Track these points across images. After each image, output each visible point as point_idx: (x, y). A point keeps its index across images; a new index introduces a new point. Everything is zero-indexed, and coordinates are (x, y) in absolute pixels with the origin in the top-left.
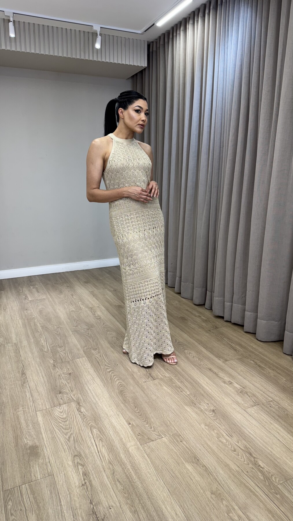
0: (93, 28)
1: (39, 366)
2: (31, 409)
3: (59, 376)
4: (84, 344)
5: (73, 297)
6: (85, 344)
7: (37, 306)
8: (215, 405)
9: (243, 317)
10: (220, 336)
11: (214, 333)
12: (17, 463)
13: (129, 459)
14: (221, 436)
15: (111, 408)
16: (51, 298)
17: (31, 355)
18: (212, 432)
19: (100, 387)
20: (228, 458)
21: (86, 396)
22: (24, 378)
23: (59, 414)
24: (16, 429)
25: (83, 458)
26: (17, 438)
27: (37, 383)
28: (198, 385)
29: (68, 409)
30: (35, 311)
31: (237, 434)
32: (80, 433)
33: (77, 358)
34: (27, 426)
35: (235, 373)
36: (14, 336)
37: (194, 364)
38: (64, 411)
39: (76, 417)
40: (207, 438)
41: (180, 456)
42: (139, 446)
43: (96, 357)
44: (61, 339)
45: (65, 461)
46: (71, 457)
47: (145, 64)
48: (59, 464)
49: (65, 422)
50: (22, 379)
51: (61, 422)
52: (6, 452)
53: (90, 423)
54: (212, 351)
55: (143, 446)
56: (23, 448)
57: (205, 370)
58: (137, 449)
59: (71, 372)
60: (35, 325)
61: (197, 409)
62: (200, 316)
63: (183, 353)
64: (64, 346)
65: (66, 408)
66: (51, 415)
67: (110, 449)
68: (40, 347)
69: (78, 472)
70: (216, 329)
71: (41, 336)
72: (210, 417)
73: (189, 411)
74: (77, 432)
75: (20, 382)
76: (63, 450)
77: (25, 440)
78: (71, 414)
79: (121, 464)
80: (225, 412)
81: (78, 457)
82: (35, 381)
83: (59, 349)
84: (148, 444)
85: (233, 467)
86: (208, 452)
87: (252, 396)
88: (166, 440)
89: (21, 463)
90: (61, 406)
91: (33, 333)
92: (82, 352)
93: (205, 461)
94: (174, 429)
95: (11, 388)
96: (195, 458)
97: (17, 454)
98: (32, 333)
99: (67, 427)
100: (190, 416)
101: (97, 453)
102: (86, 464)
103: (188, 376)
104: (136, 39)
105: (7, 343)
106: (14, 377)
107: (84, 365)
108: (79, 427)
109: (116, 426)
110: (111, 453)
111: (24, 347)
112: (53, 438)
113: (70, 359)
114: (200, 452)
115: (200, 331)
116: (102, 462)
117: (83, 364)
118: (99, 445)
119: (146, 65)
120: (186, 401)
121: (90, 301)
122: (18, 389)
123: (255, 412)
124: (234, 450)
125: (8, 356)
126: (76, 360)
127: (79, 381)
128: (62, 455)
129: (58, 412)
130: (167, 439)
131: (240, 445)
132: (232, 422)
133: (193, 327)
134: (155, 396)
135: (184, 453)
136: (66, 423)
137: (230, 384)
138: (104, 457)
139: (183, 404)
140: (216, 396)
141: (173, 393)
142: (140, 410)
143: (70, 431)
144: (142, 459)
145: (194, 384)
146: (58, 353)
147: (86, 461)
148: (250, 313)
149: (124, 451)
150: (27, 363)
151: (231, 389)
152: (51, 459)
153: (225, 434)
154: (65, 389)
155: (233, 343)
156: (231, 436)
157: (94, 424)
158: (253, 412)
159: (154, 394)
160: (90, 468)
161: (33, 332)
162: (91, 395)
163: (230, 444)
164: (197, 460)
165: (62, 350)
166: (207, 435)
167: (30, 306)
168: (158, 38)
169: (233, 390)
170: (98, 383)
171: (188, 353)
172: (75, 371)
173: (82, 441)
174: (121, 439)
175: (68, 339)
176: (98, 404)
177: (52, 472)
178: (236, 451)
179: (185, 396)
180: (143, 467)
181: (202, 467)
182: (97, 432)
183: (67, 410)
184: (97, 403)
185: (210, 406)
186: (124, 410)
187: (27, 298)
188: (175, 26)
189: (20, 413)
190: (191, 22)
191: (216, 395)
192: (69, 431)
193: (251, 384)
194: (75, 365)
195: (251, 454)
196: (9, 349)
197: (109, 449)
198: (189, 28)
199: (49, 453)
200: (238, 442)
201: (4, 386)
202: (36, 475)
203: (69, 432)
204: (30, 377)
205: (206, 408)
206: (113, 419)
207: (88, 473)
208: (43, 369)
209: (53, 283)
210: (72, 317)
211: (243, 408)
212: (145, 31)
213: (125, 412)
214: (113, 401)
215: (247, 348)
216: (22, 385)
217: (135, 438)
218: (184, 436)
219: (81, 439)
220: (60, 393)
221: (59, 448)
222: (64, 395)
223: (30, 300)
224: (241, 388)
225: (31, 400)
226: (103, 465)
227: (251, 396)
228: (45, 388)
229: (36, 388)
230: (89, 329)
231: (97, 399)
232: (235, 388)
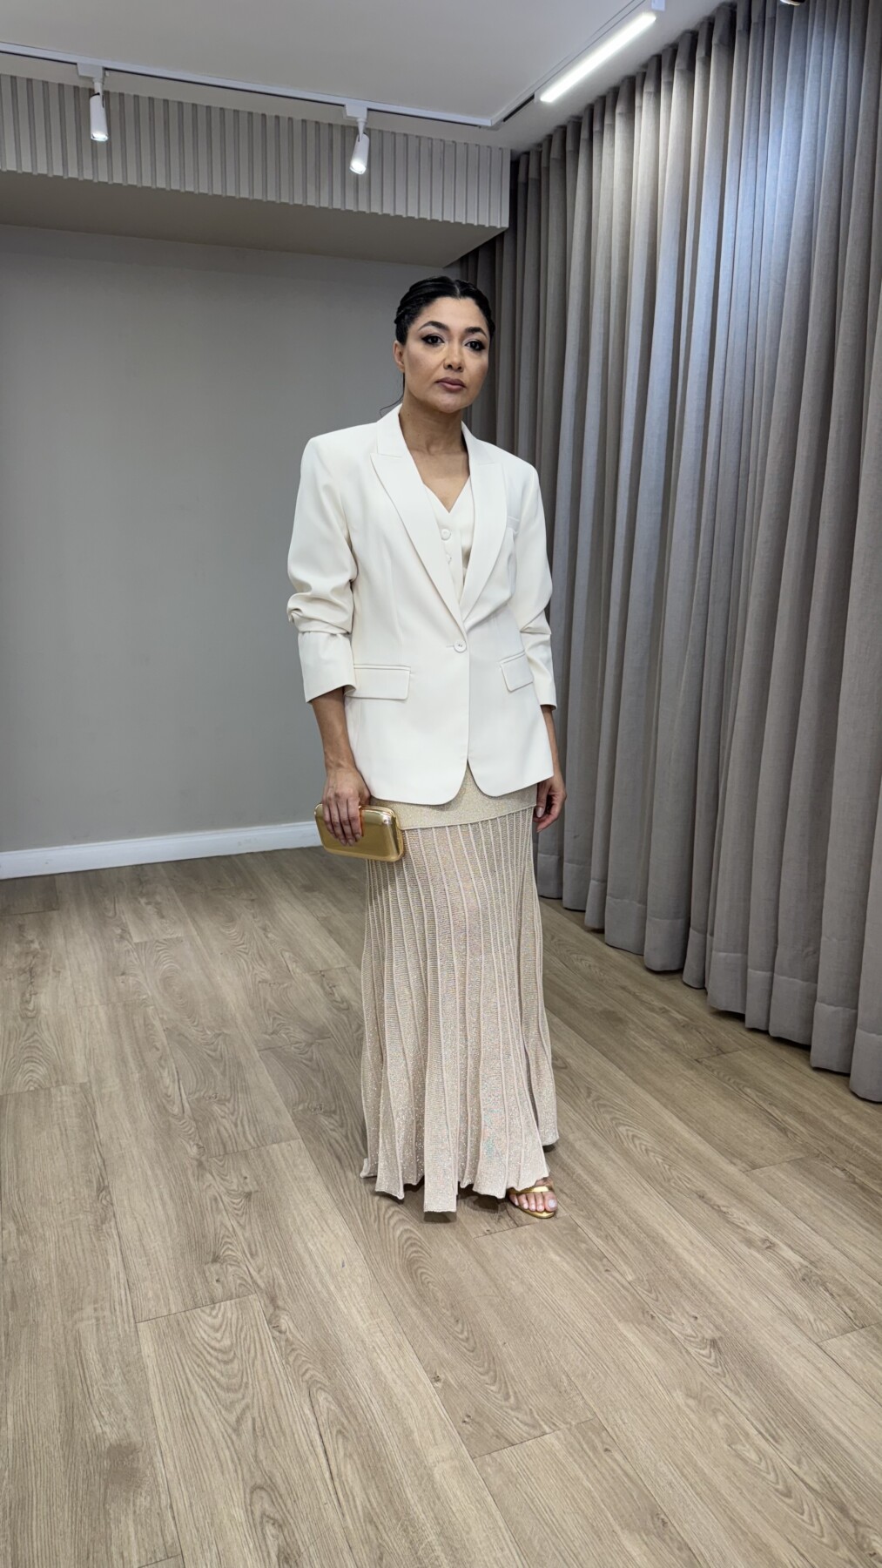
0: (345, 110)
1: (151, 1163)
2: (122, 1313)
3: (213, 1203)
4: (297, 1095)
5: (267, 937)
6: (299, 1094)
7: (156, 962)
8: (719, 1321)
9: (809, 1021)
10: (732, 1081)
11: (713, 1071)
12: (66, 1506)
13: (433, 1510)
14: (741, 1437)
15: (378, 1320)
16: (198, 938)
17: (128, 1125)
18: (711, 1421)
19: (342, 1246)
20: (768, 1521)
21: (297, 1273)
22: (104, 1202)
23: (209, 1336)
24: (68, 1383)
25: (281, 1496)
26: (71, 1414)
27: (145, 1223)
28: (663, 1251)
29: (238, 1318)
30: (148, 980)
31: (796, 1433)
32: (274, 1407)
33: (273, 1143)
34: (107, 1372)
35: (785, 1209)
36: (79, 1060)
37: (649, 1177)
38: (227, 1325)
39: (262, 1348)
40: (695, 1442)
41: (603, 1506)
42: (467, 1462)
43: (333, 1141)
44: (224, 1073)
45: (221, 1505)
46: (242, 1492)
47: (501, 221)
48: (201, 1515)
49: (226, 1363)
50: (99, 1205)
51: (214, 1361)
52: (33, 1463)
53: (307, 1370)
54: (706, 1134)
55: (479, 1463)
56: (89, 1450)
57: (686, 1199)
58: (461, 1472)
59: (251, 1187)
60: (147, 1025)
61: (658, 1335)
62: (666, 1007)
63: (613, 1135)
64: (232, 1101)
65: (232, 1314)
66: (182, 1335)
67: (369, 1466)
68: (159, 1100)
69: (264, 1548)
70: (718, 1055)
71: (163, 1062)
72: (704, 1365)
73: (632, 1340)
74: (265, 1401)
75: (90, 1218)
76: (216, 1463)
77: (96, 1422)
78: (246, 1336)
79: (407, 1524)
80: (754, 1348)
81: (264, 1494)
82: (137, 1215)
83: (216, 1108)
84: (495, 1454)
85: (784, 1553)
86: (697, 1494)
87: (840, 1293)
88: (556, 1443)
89: (79, 1505)
90: (217, 1305)
91: (140, 1052)
92: (287, 1120)
93: (686, 1526)
94: (581, 1402)
95: (61, 1238)
96: (655, 1514)
97: (68, 1470)
98: (137, 1050)
99: (234, 1381)
100: (635, 1361)
101: (329, 1481)
102: (291, 1521)
103: (631, 1218)
104: (476, 145)
105: (57, 1082)
106: (73, 1198)
107: (295, 1166)
108: (271, 1385)
109: (393, 1385)
110: (373, 1483)
111: (110, 1097)
112: (188, 1420)
113: (250, 1144)
114: (671, 1492)
115: (667, 1062)
116: (343, 1515)
117: (291, 1162)
118: (335, 1453)
119: (506, 224)
120: (623, 1305)
121: (320, 948)
122: (85, 1241)
123: (857, 1356)
124: (785, 1491)
125: (60, 1128)
126: (268, 1148)
127: (277, 1221)
128: (213, 1484)
129: (206, 1328)
130: (558, 1438)
131: (805, 1474)
132: (773, 1385)
133: (645, 1046)
134: (522, 1283)
135: (617, 1494)
136: (229, 1367)
137: (767, 1248)
138: (351, 1497)
139: (611, 1315)
140: (723, 1291)
141: (579, 1273)
142: (472, 1331)
143: (243, 1398)
144: (476, 1507)
145: (651, 1245)
146: (214, 1123)
147: (292, 1511)
148: (833, 1008)
149: (418, 1479)
150: (115, 1153)
151: (770, 1265)
152: (176, 1494)
153: (753, 1432)
154: (231, 1247)
155: (776, 1106)
156: (773, 1438)
157: (319, 1375)
158: (848, 1354)
159: (517, 1276)
160: (303, 1534)
161: (139, 1048)
162: (314, 1269)
163: (770, 1468)
164: (659, 1523)
165: (227, 1111)
166: (692, 1431)
167: (135, 962)
168: (545, 140)
169: (777, 1272)
170: (336, 1232)
171: (628, 1136)
172: (265, 1183)
173: (281, 1435)
174: (408, 1434)
175: (247, 1076)
176: (334, 1302)
177: (178, 1545)
178: (793, 1495)
179: (618, 1286)
180: (478, 1540)
181: (677, 1552)
182: (329, 1402)
183: (234, 1321)
184: (331, 1299)
185: (702, 1327)
186: (418, 1327)
187: (128, 937)
188: (596, 101)
189: (87, 1327)
190: (649, 88)
191: (722, 1287)
192: (240, 1396)
193: (837, 1251)
194: (264, 1167)
195: (843, 1509)
196: (61, 1102)
197: (367, 1467)
198: (641, 107)
199: (170, 1473)
200: (799, 1463)
201: (40, 1230)
202: (125, 1554)
203: (238, 1401)
204: (122, 1201)
205: (689, 1331)
206: (384, 1358)
207: (294, 1552)
208: (164, 1174)
209: (209, 888)
210: (262, 1000)
211: (812, 1337)
212: (505, 119)
213: (423, 1336)
214: (382, 1296)
215: (824, 1125)
216: (98, 1229)
217: (455, 1433)
218: (615, 1433)
219: (278, 1428)
220: (215, 1259)
221: (204, 1456)
222: (229, 1267)
223: (135, 944)
224: (805, 1263)
225: (122, 1281)
226: (347, 1527)
227: (839, 1295)
228: (169, 1239)
229: (140, 1240)
230: (312, 1044)
231: (332, 1288)
232: (784, 1263)
